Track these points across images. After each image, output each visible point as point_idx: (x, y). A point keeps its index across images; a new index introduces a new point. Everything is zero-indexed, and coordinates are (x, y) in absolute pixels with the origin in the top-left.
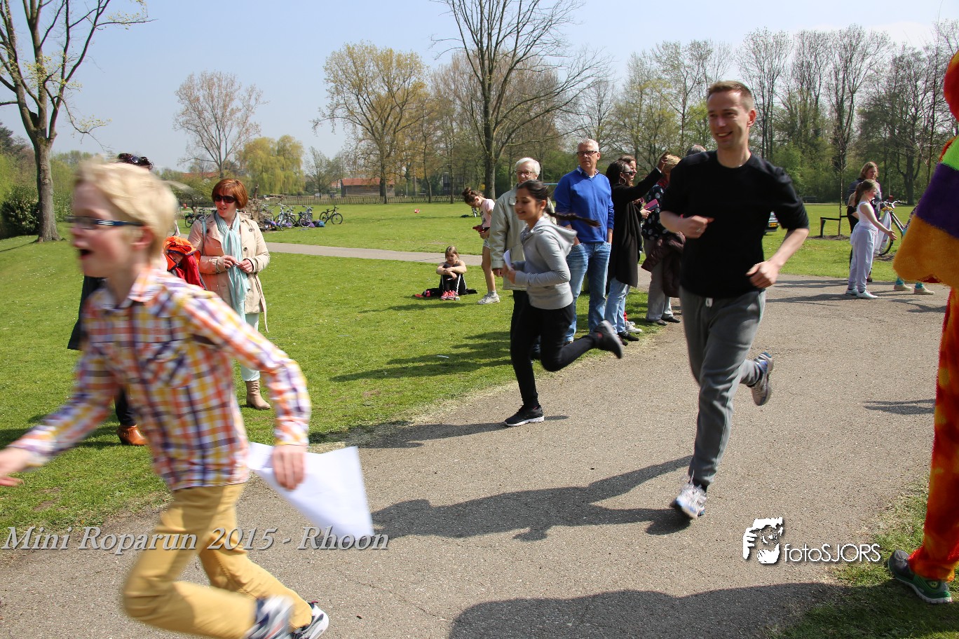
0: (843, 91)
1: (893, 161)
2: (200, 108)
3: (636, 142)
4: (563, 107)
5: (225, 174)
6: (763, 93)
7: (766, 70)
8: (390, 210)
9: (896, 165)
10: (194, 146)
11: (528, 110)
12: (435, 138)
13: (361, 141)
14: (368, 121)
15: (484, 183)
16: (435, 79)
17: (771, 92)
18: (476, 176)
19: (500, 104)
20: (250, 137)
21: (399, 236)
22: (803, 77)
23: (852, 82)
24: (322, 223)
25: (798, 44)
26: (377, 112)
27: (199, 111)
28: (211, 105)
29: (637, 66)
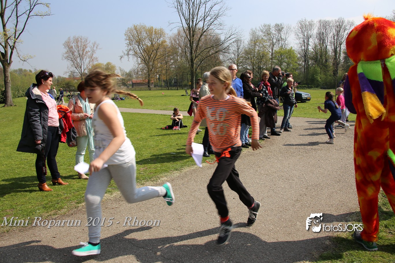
0: (337, 44)
2: (73, 50)
3: (253, 64)
4: (223, 51)
6: (304, 44)
7: (306, 35)
8: (152, 93)
10: (71, 66)
11: (209, 52)
12: (171, 63)
13: (140, 64)
14: (143, 56)
15: (191, 82)
16: (170, 39)
17: (308, 44)
18: (188, 79)
19: (197, 49)
20: (94, 63)
21: (155, 104)
22: (320, 38)
23: (340, 40)
24: (124, 98)
25: (318, 25)
26: (146, 53)
27: (72, 52)
28: (78, 49)
29: (253, 34)
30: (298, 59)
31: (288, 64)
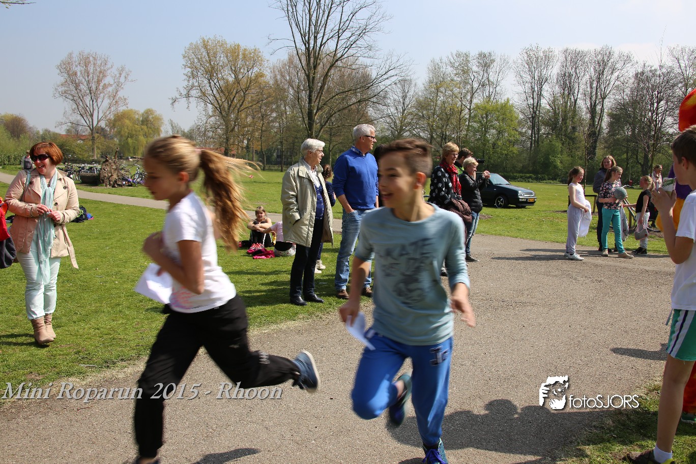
0: (596, 97)
1: (633, 153)
2: (77, 81)
3: (432, 131)
4: (372, 99)
5: (96, 137)
6: (533, 96)
7: (536, 78)
9: (635, 157)
10: (71, 112)
11: (344, 100)
12: (271, 119)
13: (211, 117)
14: (218, 101)
17: (540, 95)
19: (322, 94)
20: (119, 109)
22: (565, 83)
23: (603, 90)
25: (562, 58)
26: (225, 95)
27: (76, 84)
28: (87, 79)
29: (435, 69)
30: (520, 123)
31: (500, 132)
